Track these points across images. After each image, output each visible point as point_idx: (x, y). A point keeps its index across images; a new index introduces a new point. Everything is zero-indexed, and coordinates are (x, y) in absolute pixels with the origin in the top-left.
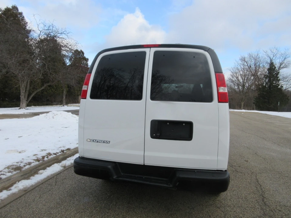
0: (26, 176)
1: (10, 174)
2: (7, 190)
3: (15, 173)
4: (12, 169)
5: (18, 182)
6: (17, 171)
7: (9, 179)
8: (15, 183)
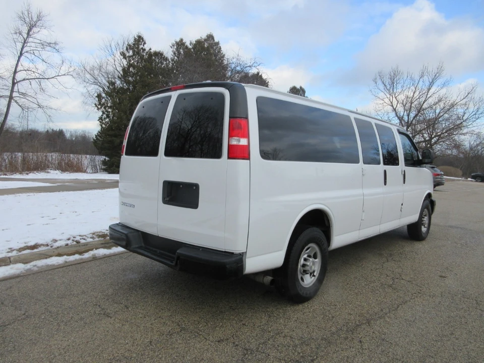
0: (108, 245)
1: (91, 240)
2: (80, 255)
3: (97, 239)
4: (97, 236)
5: (96, 249)
6: (100, 239)
7: (86, 245)
8: (92, 250)
